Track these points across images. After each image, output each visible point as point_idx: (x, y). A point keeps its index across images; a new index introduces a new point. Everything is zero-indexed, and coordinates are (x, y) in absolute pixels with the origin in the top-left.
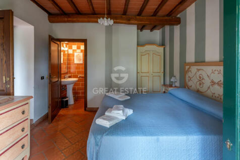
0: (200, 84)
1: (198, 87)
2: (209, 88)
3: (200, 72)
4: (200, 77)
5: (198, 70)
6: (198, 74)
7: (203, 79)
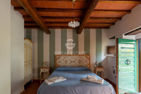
0: (66, 63)
1: (65, 64)
2: (70, 64)
3: (66, 58)
4: (66, 60)
5: (65, 58)
6: (64, 59)
7: (67, 61)
